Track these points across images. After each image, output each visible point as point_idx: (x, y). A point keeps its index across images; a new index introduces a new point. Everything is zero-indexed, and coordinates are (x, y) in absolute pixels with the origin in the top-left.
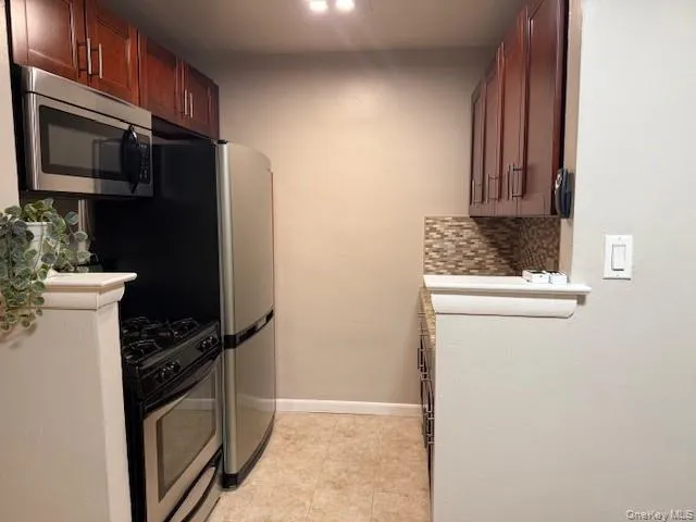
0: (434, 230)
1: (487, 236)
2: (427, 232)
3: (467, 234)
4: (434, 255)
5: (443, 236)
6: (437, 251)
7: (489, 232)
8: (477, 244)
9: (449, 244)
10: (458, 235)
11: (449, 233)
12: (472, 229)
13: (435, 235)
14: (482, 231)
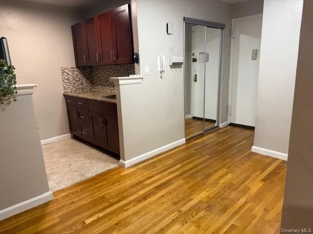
0: (65, 72)
1: (83, 74)
2: (62, 73)
3: (76, 73)
4: (66, 81)
5: (68, 74)
6: (67, 79)
7: (83, 72)
8: (80, 76)
9: (71, 77)
10: (73, 74)
11: (70, 73)
12: (77, 71)
13: (65, 74)
14: (80, 72)
